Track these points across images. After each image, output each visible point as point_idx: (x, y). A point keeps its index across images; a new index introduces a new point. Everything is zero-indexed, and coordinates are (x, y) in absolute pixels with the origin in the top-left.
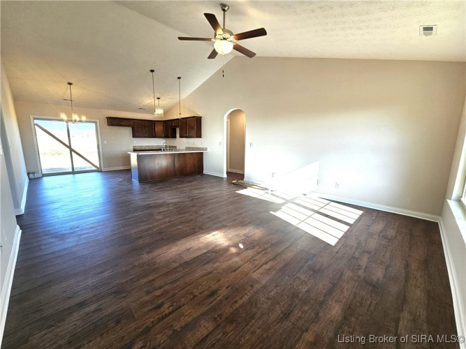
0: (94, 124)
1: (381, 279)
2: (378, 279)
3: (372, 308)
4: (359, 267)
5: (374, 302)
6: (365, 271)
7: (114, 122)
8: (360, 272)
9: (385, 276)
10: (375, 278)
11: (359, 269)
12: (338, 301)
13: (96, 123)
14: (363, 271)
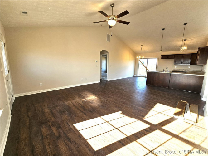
0: (157, 59)
1: (41, 128)
2: (42, 127)
3: (38, 118)
4: (53, 125)
5: (39, 119)
6: (49, 125)
7: (164, 57)
8: (50, 124)
9: (41, 131)
10: (44, 126)
11: (52, 124)
12: (48, 112)
13: (157, 58)
14: (50, 125)
